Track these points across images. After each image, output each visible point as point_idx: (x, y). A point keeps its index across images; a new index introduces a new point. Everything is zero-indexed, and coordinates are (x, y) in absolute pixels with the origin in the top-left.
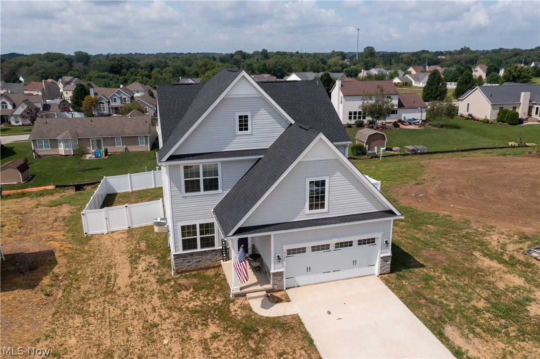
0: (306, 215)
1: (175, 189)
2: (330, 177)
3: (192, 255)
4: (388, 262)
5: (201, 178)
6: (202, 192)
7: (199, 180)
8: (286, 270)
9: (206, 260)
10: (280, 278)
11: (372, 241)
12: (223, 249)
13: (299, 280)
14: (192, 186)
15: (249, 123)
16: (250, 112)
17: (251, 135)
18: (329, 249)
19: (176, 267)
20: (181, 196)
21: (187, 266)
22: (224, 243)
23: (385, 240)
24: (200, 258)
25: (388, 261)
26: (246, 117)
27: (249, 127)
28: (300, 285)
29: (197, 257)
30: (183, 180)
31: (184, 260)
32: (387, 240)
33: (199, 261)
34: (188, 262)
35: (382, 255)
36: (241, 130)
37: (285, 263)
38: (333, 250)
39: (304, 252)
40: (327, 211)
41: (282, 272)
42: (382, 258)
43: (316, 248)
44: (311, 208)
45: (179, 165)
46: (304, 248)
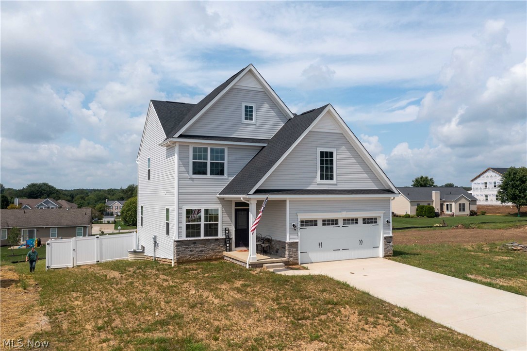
0: (318, 184)
1: (183, 169)
2: (337, 150)
3: (195, 243)
4: (390, 244)
5: (209, 161)
6: (209, 176)
7: (207, 162)
8: (300, 240)
9: (209, 250)
10: (295, 249)
12: (226, 238)
13: (312, 255)
14: (199, 169)
15: (254, 114)
16: (255, 104)
17: (255, 125)
18: (338, 224)
19: (178, 255)
20: (189, 177)
21: (189, 255)
22: (227, 232)
24: (203, 247)
25: (390, 242)
26: (251, 107)
27: (254, 117)
28: (313, 261)
29: (200, 246)
30: (191, 161)
31: (187, 248)
32: (388, 219)
33: (202, 251)
34: (191, 251)
35: (385, 236)
36: (246, 119)
37: (299, 234)
38: (341, 226)
39: (316, 225)
40: (336, 183)
41: (297, 243)
42: (385, 238)
43: (326, 222)
44: (322, 178)
45: (189, 146)
46: (316, 221)
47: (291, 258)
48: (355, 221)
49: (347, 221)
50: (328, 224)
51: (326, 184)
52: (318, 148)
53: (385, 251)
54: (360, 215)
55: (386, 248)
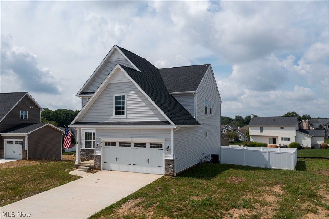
0: (114, 118)
2: (127, 94)
3: (89, 151)
4: (171, 166)
8: (102, 155)
10: (98, 160)
11: (159, 146)
13: (112, 166)
18: (130, 146)
21: (86, 157)
23: (168, 146)
25: (171, 164)
28: (112, 170)
29: (91, 153)
31: (85, 153)
32: (169, 146)
33: (92, 156)
34: (87, 155)
35: (166, 158)
37: (101, 150)
38: (132, 148)
39: (115, 145)
40: (126, 117)
41: (100, 156)
42: (166, 160)
43: (122, 144)
44: (116, 114)
45: (87, 98)
46: (115, 143)
47: (96, 165)
48: (143, 145)
49: (137, 145)
50: (123, 146)
51: (120, 119)
52: (114, 94)
53: (165, 171)
54: (148, 141)
55: (167, 169)
